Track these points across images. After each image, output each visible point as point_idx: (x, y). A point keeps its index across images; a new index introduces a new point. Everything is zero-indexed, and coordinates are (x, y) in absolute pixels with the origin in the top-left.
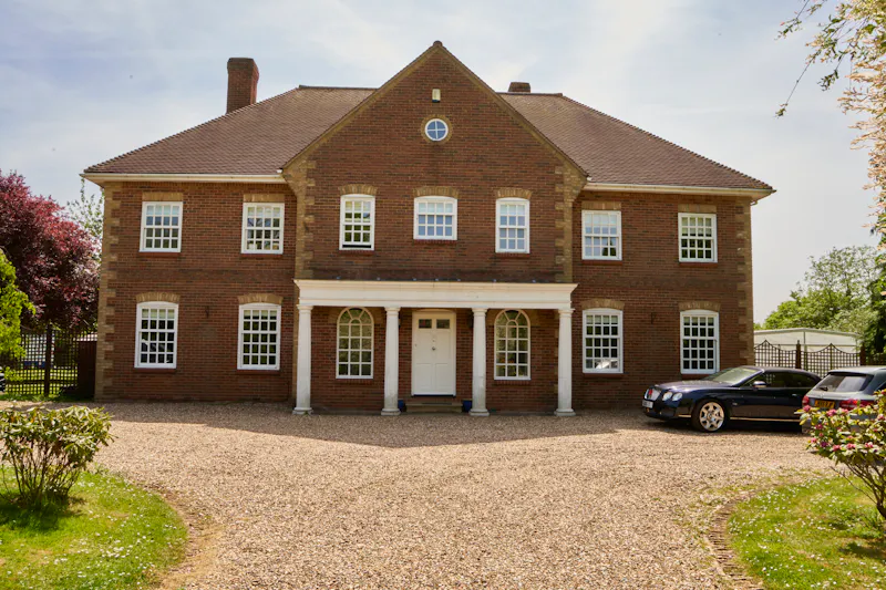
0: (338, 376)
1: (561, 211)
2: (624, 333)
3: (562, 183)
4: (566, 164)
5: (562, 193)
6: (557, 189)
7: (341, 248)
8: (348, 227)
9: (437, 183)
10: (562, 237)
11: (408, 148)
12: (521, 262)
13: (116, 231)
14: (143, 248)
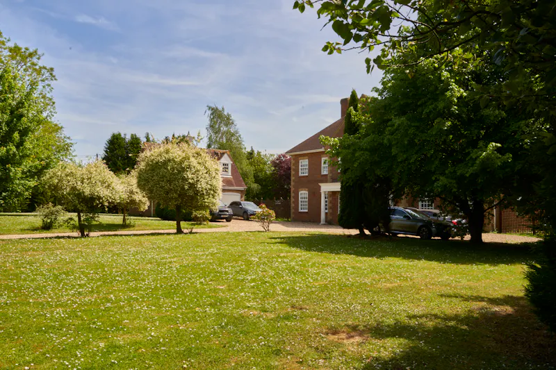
13: (294, 170)
14: (300, 175)
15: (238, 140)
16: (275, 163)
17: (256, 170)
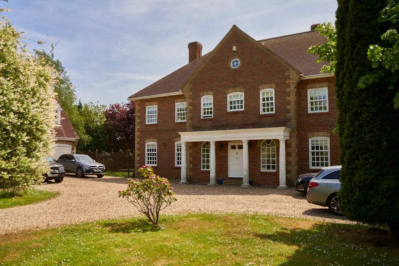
0: (202, 169)
1: (289, 92)
2: (330, 149)
3: (289, 78)
4: (291, 70)
5: (289, 84)
6: (287, 82)
7: (202, 118)
8: (205, 109)
9: (236, 86)
10: (289, 104)
11: (224, 73)
12: (271, 118)
13: (139, 117)
14: (147, 123)
15: (68, 88)
16: (109, 114)
17: (86, 121)
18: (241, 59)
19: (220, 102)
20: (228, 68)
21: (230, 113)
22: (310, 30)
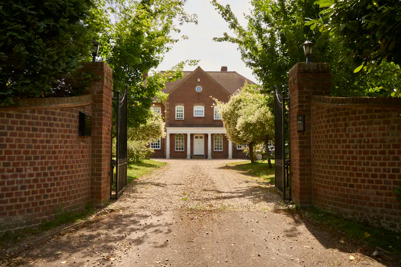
0: (176, 150)
7: (176, 119)
8: (177, 114)
9: (199, 102)
11: (192, 94)
12: (220, 122)
18: (202, 87)
19: (189, 111)
20: (195, 90)
21: (195, 117)
22: (220, 71)
